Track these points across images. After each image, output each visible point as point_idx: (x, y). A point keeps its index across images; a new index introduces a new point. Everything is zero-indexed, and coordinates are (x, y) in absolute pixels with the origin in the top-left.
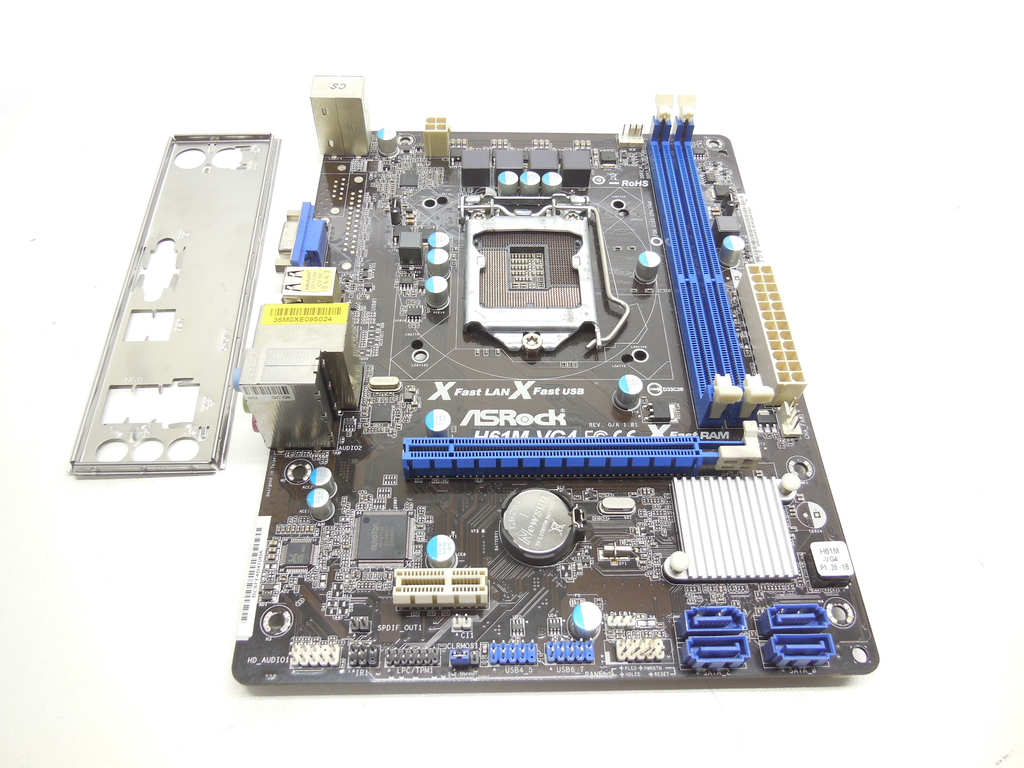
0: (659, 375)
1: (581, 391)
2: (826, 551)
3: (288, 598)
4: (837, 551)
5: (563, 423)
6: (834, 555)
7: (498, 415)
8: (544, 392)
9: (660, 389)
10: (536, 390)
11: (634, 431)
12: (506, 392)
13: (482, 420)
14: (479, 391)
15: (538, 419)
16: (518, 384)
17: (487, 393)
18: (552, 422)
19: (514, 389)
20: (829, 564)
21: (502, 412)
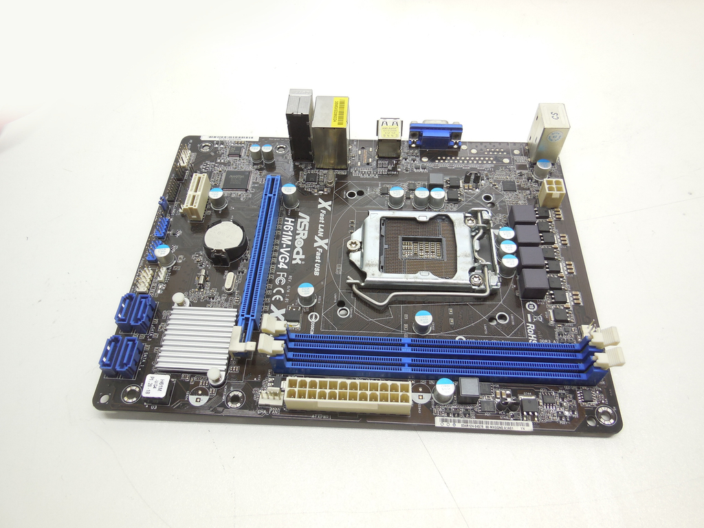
0: (326, 322)
1: (317, 273)
2: (162, 383)
3: (216, 150)
4: (160, 390)
5: (294, 262)
6: (157, 387)
7: (304, 230)
8: (318, 254)
9: (313, 321)
10: (321, 250)
11: (282, 300)
12: (321, 234)
13: (301, 223)
14: (323, 222)
15: (299, 249)
16: (326, 241)
17: (320, 225)
18: (295, 256)
19: (322, 238)
20: (153, 382)
21: (306, 233)
